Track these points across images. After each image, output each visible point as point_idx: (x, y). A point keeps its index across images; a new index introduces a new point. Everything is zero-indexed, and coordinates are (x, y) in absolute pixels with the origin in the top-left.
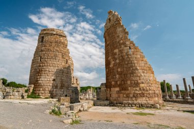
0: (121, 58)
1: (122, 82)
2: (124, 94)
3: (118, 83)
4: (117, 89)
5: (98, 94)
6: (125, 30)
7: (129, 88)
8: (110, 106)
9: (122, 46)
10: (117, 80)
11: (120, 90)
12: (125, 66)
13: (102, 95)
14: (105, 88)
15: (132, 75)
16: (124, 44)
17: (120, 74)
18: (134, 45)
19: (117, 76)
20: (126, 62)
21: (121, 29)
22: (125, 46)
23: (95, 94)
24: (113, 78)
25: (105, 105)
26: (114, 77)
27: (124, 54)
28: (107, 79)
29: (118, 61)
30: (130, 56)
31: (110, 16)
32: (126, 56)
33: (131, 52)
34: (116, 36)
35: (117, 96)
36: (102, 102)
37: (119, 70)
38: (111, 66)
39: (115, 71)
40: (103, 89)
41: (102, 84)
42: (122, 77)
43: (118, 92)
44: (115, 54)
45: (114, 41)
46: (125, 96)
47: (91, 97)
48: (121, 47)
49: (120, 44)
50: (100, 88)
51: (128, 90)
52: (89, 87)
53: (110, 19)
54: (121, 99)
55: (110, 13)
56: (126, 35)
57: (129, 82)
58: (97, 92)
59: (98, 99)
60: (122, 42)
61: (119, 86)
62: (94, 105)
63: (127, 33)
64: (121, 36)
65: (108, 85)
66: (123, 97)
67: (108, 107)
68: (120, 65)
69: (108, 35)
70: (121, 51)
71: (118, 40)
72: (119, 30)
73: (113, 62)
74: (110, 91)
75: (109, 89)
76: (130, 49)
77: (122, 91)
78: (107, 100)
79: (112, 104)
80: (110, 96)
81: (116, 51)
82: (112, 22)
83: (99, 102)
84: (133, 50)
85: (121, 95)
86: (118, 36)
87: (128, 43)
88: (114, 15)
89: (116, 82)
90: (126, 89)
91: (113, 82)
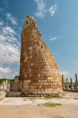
0: (34, 55)
1: (34, 75)
2: (34, 85)
3: (30, 76)
4: (29, 81)
5: (11, 86)
6: (39, 32)
7: (39, 80)
8: (22, 97)
9: (36, 45)
10: (29, 73)
11: (32, 82)
12: (37, 61)
13: (15, 87)
14: (19, 81)
15: (42, 69)
16: (37, 43)
17: (32, 68)
18: (45, 45)
19: (30, 70)
20: (38, 59)
21: (36, 31)
22: (38, 45)
23: (9, 85)
24: (26, 72)
25: (17, 96)
26: (27, 70)
27: (37, 51)
28: (21, 73)
29: (31, 57)
30: (41, 54)
31: (28, 19)
32: (38, 54)
33: (42, 50)
34: (31, 36)
35: (28, 87)
36: (15, 93)
37: (32, 65)
38: (25, 61)
39: (28, 65)
40: (16, 81)
41: (16, 77)
42: (33, 71)
43: (30, 84)
44: (30, 51)
45: (29, 40)
46: (35, 87)
47: (5, 88)
48: (35, 46)
49: (34, 43)
50: (14, 81)
51: (38, 82)
52: (5, 80)
53: (27, 22)
54: (31, 90)
55: (28, 16)
56: (40, 36)
57: (39, 76)
58: (11, 84)
59: (11, 90)
60: (35, 41)
61: (31, 78)
62: (7, 96)
63: (40, 35)
64: (35, 37)
65: (21, 78)
66: (34, 88)
67: (19, 98)
68: (33, 60)
69: (25, 35)
70: (34, 49)
71: (32, 40)
72: (34, 31)
73: (27, 58)
74: (23, 83)
75: (22, 82)
76: (42, 48)
77: (33, 83)
78: (19, 91)
79: (23, 95)
80: (23, 87)
81: (31, 48)
82: (29, 25)
83: (11, 93)
84: (44, 49)
85: (32, 86)
86: (33, 37)
87: (40, 43)
88: (30, 19)
89: (29, 75)
90: (36, 81)
91: (26, 75)
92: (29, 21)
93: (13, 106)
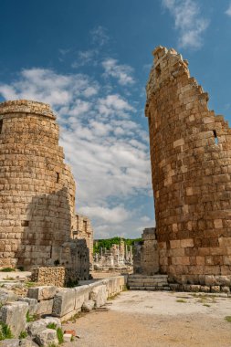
0: (193, 160)
1: (201, 224)
2: (206, 256)
3: (190, 226)
4: (188, 243)
5: (137, 258)
6: (198, 89)
7: (220, 239)
8: (171, 290)
9: (195, 130)
10: (184, 218)
11: (196, 246)
12: (205, 180)
13: (147, 260)
14: (155, 242)
15: (225, 204)
16: (198, 123)
17: (193, 202)
18: (224, 125)
19: (186, 208)
20: (208, 171)
21: (188, 88)
22: (203, 130)
23: (130, 256)
24: (175, 214)
25: (156, 289)
26: (178, 210)
27: (202, 149)
28: (158, 218)
29: (184, 169)
30: (216, 155)
31: (160, 61)
32: (206, 155)
33: (217, 144)
34: (176, 106)
35: (187, 261)
36: (148, 280)
37: (190, 191)
38: (168, 182)
39: (179, 195)
40: (150, 243)
41: (146, 232)
42: (199, 212)
43: (190, 252)
44: (178, 151)
45: (171, 121)
46: (209, 261)
47: (121, 264)
48: (190, 133)
49: (189, 126)
50: (141, 242)
51: (217, 244)
52: (117, 240)
53: (158, 70)
54: (199, 271)
55: (158, 52)
56: (203, 102)
57: (218, 224)
58: (135, 251)
59: (137, 271)
60: (192, 119)
61: (192, 234)
62: (128, 287)
63: (204, 96)
64: (189, 106)
65: (162, 234)
66: (206, 264)
67: (165, 295)
68: (190, 178)
69: (157, 106)
70: (191, 144)
71: (181, 117)
72: (183, 90)
73: (172, 173)
74: (169, 248)
75: (165, 245)
76: (215, 135)
77: (202, 249)
78: (161, 272)
79: (174, 285)
80: (170, 262)
81: (180, 143)
82: (164, 75)
83: (140, 279)
84: (222, 139)
85: (200, 259)
86: (182, 107)
87: (208, 121)
88: (168, 57)
89: (184, 224)
90: (211, 243)
91: (175, 226)
92: (163, 65)
93: (149, 317)
